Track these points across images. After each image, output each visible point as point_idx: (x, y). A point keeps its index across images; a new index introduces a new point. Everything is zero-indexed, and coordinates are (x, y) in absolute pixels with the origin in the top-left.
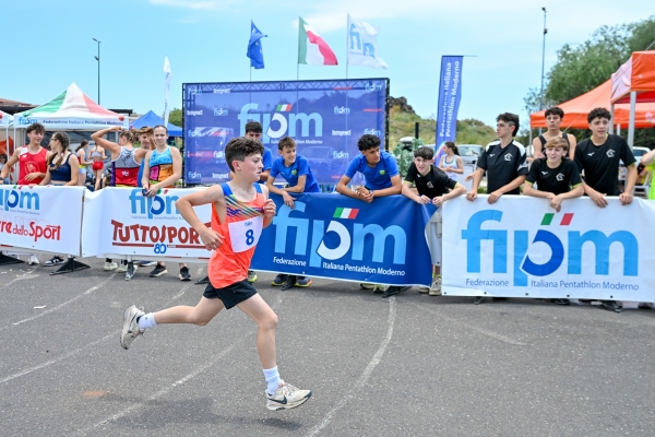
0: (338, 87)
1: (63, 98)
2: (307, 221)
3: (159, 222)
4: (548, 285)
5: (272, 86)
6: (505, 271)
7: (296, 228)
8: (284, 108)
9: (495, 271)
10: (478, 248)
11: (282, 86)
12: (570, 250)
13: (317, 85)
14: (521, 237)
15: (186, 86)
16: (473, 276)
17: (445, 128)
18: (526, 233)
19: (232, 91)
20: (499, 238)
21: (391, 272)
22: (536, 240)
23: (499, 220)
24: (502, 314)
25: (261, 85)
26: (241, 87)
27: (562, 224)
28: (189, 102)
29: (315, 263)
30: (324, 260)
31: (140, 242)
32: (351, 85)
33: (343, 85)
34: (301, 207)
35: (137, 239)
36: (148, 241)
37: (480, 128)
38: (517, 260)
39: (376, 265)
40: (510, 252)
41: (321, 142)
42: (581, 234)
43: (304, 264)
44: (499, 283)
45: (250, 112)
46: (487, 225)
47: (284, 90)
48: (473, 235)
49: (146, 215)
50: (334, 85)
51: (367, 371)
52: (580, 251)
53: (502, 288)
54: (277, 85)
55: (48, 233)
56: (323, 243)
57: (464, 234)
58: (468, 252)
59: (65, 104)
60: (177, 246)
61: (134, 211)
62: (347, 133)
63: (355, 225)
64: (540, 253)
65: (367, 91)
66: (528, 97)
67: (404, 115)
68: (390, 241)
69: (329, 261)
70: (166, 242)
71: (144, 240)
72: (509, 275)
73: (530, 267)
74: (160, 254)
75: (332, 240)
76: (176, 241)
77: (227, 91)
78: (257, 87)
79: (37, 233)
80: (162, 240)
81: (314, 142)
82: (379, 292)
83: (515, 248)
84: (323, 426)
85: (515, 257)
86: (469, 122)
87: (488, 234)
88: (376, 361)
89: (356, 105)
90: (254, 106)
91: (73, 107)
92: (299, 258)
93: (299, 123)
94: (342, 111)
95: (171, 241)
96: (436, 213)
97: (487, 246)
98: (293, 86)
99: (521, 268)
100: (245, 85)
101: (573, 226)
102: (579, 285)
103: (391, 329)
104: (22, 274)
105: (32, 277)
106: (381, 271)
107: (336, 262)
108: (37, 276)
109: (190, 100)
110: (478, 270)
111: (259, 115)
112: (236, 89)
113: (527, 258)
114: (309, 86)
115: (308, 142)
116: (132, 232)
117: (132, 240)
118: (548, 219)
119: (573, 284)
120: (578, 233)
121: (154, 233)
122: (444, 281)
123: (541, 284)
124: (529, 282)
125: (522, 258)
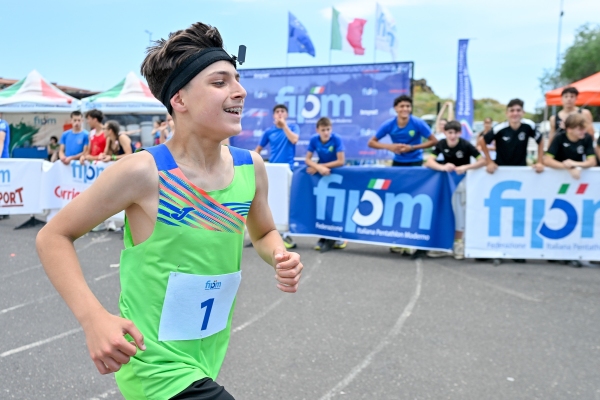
0: (367, 70)
1: (122, 85)
2: (344, 191)
4: (562, 247)
5: (307, 71)
6: (523, 235)
7: (334, 198)
8: (317, 90)
9: (514, 235)
10: (498, 215)
11: (316, 71)
12: (584, 217)
13: (348, 69)
14: (539, 205)
16: (494, 240)
17: (464, 107)
18: (542, 202)
19: (271, 76)
20: (519, 206)
21: (416, 236)
22: (553, 208)
23: (519, 190)
24: (520, 274)
25: (296, 70)
26: (279, 72)
27: (577, 193)
29: (350, 229)
30: (358, 226)
32: (379, 68)
33: (371, 68)
34: (338, 179)
37: (496, 106)
38: (534, 225)
39: (404, 230)
40: (528, 218)
41: (350, 121)
42: (595, 202)
43: (340, 229)
44: (518, 246)
46: (508, 194)
47: (316, 74)
48: (494, 203)
50: (363, 69)
51: (400, 322)
52: (593, 217)
53: (520, 250)
54: (311, 70)
56: (357, 211)
57: (487, 203)
58: (490, 218)
59: (125, 89)
62: (374, 112)
64: (556, 219)
65: (392, 74)
66: (542, 76)
67: (425, 95)
68: (417, 208)
69: (362, 227)
72: (527, 239)
73: (547, 232)
75: (366, 208)
77: (266, 75)
78: (293, 72)
81: (343, 121)
82: (406, 255)
83: (533, 215)
84: (364, 366)
85: (533, 222)
86: (486, 101)
87: (508, 203)
88: (407, 314)
89: (382, 87)
90: (291, 89)
91: (132, 92)
92: (336, 224)
93: (331, 104)
94: (370, 92)
96: (461, 184)
97: (506, 213)
98: (325, 70)
99: (538, 232)
100: (282, 71)
101: (588, 195)
102: (591, 248)
103: (419, 287)
104: (96, 237)
105: (105, 240)
106: (408, 235)
107: (369, 228)
108: (109, 239)
110: (498, 234)
111: (294, 98)
112: (275, 74)
114: (340, 70)
115: (338, 121)
118: (564, 189)
119: (586, 247)
120: (592, 201)
122: (468, 244)
123: (555, 247)
124: (545, 245)
125: (538, 224)
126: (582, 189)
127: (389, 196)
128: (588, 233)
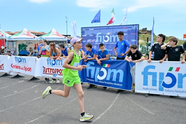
1: (50, 32)
2: (95, 68)
3: (54, 67)
4: (171, 91)
5: (105, 28)
6: (156, 86)
7: (91, 70)
8: (108, 34)
9: (153, 86)
10: (147, 78)
12: (179, 80)
14: (162, 74)
15: (82, 28)
16: (145, 87)
18: (163, 73)
20: (154, 75)
21: (118, 85)
22: (166, 76)
23: (154, 69)
24: (153, 101)
25: (102, 27)
27: (176, 71)
28: (83, 33)
29: (96, 81)
31: (49, 73)
32: (128, 26)
34: (93, 63)
35: (49, 72)
36: (52, 73)
38: (160, 82)
39: (114, 82)
40: (158, 80)
42: (183, 75)
44: (154, 89)
45: (99, 35)
46: (150, 70)
47: (109, 29)
48: (145, 73)
49: (51, 65)
51: (93, 122)
52: (182, 80)
53: (155, 91)
54: (107, 27)
55: (28, 70)
56: (98, 75)
57: (143, 73)
58: (144, 79)
60: (59, 75)
61: (48, 64)
63: (109, 69)
64: (169, 80)
65: (132, 28)
68: (118, 74)
69: (100, 80)
70: (56, 73)
71: (51, 72)
72: (157, 87)
73: (165, 85)
74: (55, 77)
75: (101, 74)
76: (59, 73)
77: (93, 29)
79: (26, 69)
80: (55, 73)
83: (160, 78)
85: (160, 81)
87: (150, 73)
90: (100, 33)
91: (53, 35)
92: (92, 79)
94: (125, 34)
95: (57, 73)
96: (134, 66)
97: (150, 78)
99: (161, 85)
100: (98, 28)
101: (180, 72)
102: (182, 92)
106: (115, 84)
109: (83, 32)
110: (147, 85)
111: (101, 36)
112: (95, 29)
113: (164, 82)
114: (116, 27)
116: (47, 70)
117: (47, 72)
118: (171, 69)
119: (180, 92)
120: (182, 74)
121: (53, 70)
122: (136, 87)
123: (168, 91)
124: (164, 90)
125: (162, 82)
126: (178, 69)
127: (109, 70)
128: (180, 86)
